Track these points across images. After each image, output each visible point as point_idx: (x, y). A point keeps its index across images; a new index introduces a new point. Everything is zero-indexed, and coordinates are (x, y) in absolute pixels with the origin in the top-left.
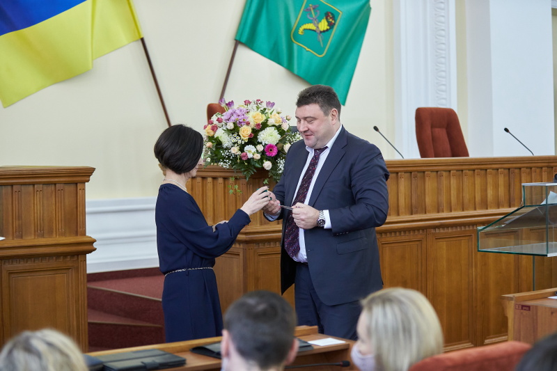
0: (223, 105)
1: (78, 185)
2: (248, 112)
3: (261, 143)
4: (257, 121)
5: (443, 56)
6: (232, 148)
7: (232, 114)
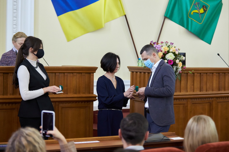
0: (152, 43)
1: (91, 74)
2: (162, 47)
4: (165, 50)
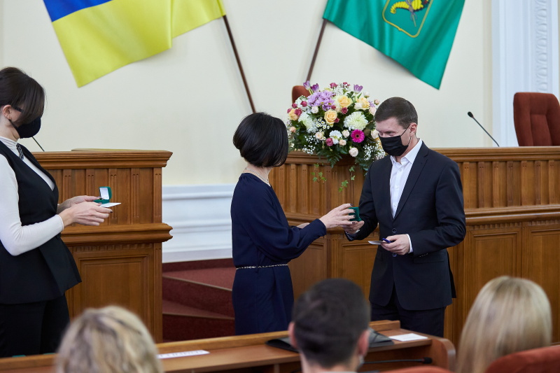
0: (308, 88)
1: (155, 169)
2: (333, 96)
3: (347, 128)
4: (343, 105)
5: (545, 37)
6: (317, 134)
7: (317, 98)
